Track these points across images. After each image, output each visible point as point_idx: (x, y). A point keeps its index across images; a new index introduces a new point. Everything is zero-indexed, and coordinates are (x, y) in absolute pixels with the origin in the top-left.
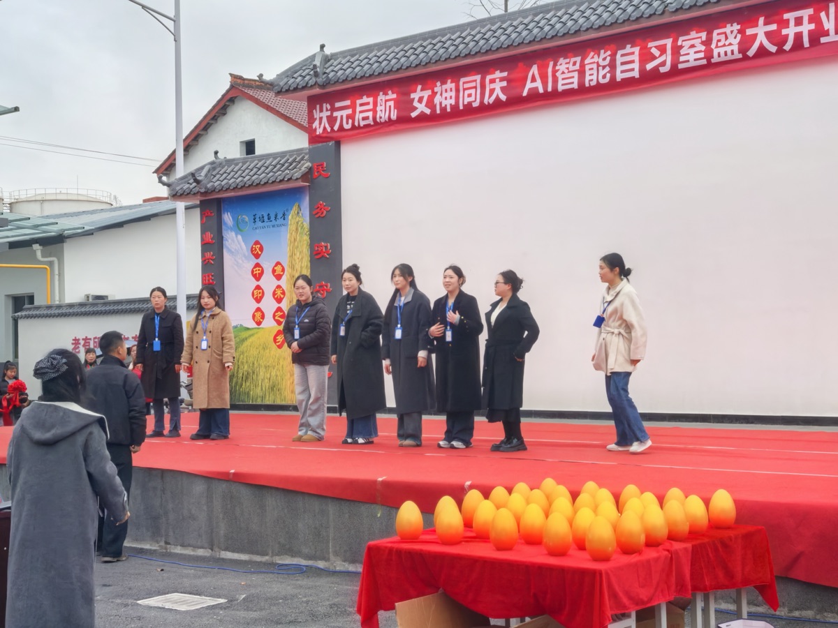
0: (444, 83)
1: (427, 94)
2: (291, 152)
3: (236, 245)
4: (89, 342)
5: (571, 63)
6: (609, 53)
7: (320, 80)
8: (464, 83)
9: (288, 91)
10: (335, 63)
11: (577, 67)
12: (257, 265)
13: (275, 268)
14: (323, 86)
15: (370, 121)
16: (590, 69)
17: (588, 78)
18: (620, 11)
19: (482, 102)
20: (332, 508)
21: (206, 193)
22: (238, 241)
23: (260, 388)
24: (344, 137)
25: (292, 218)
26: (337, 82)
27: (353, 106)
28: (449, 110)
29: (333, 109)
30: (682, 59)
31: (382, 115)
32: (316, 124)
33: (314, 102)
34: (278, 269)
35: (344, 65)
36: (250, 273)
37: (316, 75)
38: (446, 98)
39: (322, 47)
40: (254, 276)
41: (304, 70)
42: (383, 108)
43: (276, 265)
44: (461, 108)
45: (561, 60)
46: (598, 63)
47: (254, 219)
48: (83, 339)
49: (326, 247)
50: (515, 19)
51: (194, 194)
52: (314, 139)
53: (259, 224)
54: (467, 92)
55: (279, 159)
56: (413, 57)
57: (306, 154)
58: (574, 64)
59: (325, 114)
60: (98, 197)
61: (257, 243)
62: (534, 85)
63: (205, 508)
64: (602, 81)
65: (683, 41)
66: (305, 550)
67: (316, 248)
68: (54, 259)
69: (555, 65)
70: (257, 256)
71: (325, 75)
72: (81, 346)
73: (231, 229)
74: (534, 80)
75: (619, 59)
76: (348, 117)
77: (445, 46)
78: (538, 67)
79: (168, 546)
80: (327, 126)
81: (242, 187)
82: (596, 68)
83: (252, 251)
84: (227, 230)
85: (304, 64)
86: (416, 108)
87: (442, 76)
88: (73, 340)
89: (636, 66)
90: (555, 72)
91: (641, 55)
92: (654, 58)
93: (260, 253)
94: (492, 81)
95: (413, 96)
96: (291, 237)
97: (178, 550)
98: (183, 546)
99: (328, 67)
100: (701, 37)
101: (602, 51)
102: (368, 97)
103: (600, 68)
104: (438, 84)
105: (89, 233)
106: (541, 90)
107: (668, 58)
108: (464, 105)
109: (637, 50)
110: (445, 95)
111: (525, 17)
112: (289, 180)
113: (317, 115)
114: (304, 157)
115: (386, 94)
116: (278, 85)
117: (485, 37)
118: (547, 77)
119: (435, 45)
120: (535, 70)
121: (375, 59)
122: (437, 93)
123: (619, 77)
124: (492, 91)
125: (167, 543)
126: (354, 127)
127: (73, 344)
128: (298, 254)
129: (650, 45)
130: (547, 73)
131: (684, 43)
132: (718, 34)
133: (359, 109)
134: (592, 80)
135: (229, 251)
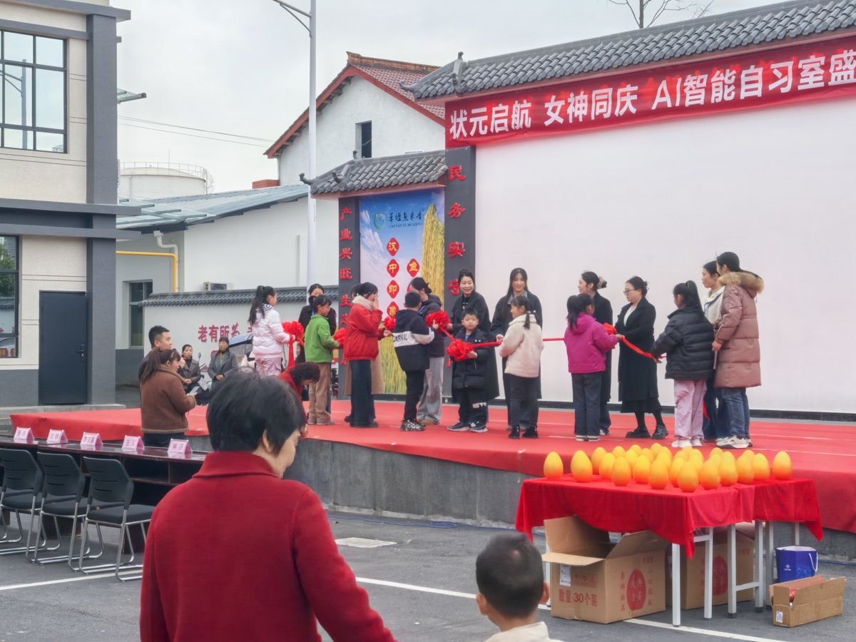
0: (577, 94)
1: (560, 104)
2: (428, 155)
3: (372, 242)
4: (216, 331)
5: (699, 81)
6: (734, 72)
7: (458, 88)
8: (596, 95)
9: (427, 97)
10: (473, 71)
11: (704, 84)
12: (393, 262)
13: (410, 265)
14: (461, 94)
15: (506, 128)
16: (716, 87)
17: (714, 95)
18: (745, 34)
19: (613, 114)
20: (479, 475)
21: (345, 192)
22: (375, 238)
23: (393, 379)
24: (479, 142)
25: (428, 217)
26: (474, 90)
27: (489, 113)
28: (581, 120)
29: (470, 115)
30: (802, 81)
31: (517, 122)
32: (453, 129)
33: (451, 107)
34: (413, 266)
35: (481, 74)
36: (386, 269)
37: (455, 83)
38: (579, 109)
39: (460, 54)
40: (390, 272)
41: (443, 78)
42: (518, 116)
43: (411, 262)
44: (593, 118)
45: (689, 77)
46: (723, 81)
47: (391, 218)
48: (210, 328)
49: (460, 246)
50: (647, 36)
51: (335, 192)
52: (450, 142)
53: (395, 222)
54: (599, 104)
55: (416, 160)
56: (548, 69)
57: (442, 157)
58: (702, 81)
59: (462, 120)
60: (190, 173)
61: (393, 240)
62: (663, 100)
63: (369, 474)
64: (727, 98)
65: (803, 64)
66: (455, 510)
67: (451, 247)
68: (175, 246)
69: (683, 81)
70: (393, 253)
71: (464, 83)
72: (207, 334)
73: (369, 227)
74: (663, 95)
75: (744, 79)
76: (484, 123)
77: (578, 59)
78: (667, 82)
79: (336, 506)
80: (464, 131)
81: (380, 187)
82: (722, 86)
83: (388, 248)
84: (364, 227)
85: (444, 71)
86: (549, 117)
87: (575, 87)
88: (200, 328)
89: (759, 86)
90: (683, 88)
91: (764, 76)
92: (775, 79)
93: (395, 250)
94: (624, 94)
95: (547, 105)
96: (426, 235)
97: (345, 510)
98: (349, 506)
99: (467, 75)
100: (820, 62)
101: (728, 71)
102: (503, 105)
103: (726, 87)
104: (572, 95)
105: (211, 220)
106: (669, 105)
107: (789, 79)
108: (595, 116)
109: (760, 71)
110: (577, 105)
111: (656, 35)
112: (426, 181)
113: (454, 120)
114: (440, 160)
115: (521, 102)
116: (418, 91)
117: (617, 52)
118: (675, 93)
119: (569, 58)
120: (663, 85)
121: (511, 69)
122: (570, 103)
123: (743, 95)
124: (623, 104)
125: (335, 504)
126: (489, 133)
127: (199, 332)
128: (433, 252)
129: (773, 66)
130: (676, 89)
131: (804, 67)
132: (836, 60)
133: (494, 116)
134: (717, 97)
135: (367, 248)
